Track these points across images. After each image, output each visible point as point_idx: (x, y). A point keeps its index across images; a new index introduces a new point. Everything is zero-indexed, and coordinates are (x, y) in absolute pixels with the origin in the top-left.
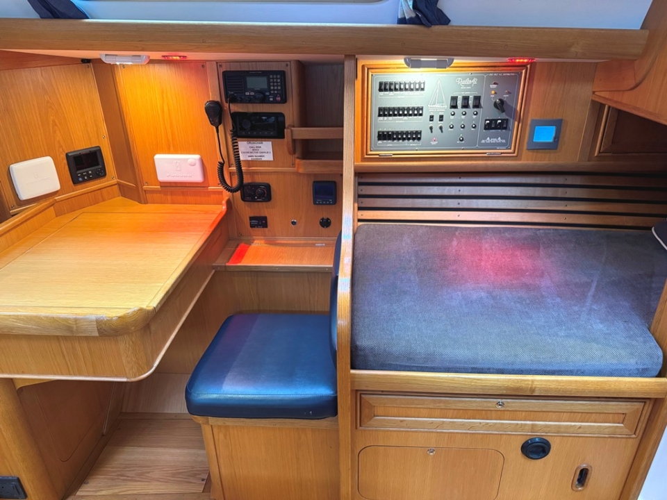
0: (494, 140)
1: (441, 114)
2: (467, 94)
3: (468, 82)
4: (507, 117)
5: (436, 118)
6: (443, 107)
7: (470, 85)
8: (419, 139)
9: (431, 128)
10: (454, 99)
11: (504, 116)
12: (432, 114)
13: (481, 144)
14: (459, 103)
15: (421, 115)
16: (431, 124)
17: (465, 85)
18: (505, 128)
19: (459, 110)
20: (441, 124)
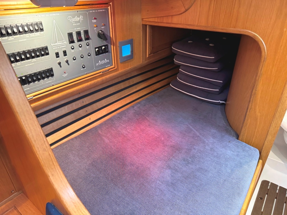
0: (103, 62)
1: (64, 49)
2: (78, 29)
3: (77, 19)
4: (107, 44)
5: (61, 54)
6: (64, 44)
7: (79, 22)
8: (52, 75)
9: (59, 64)
10: (70, 35)
11: (105, 43)
12: (56, 51)
13: (96, 67)
14: (75, 38)
15: (48, 54)
16: (58, 60)
17: (76, 22)
18: (107, 52)
19: (76, 44)
20: (66, 58)
